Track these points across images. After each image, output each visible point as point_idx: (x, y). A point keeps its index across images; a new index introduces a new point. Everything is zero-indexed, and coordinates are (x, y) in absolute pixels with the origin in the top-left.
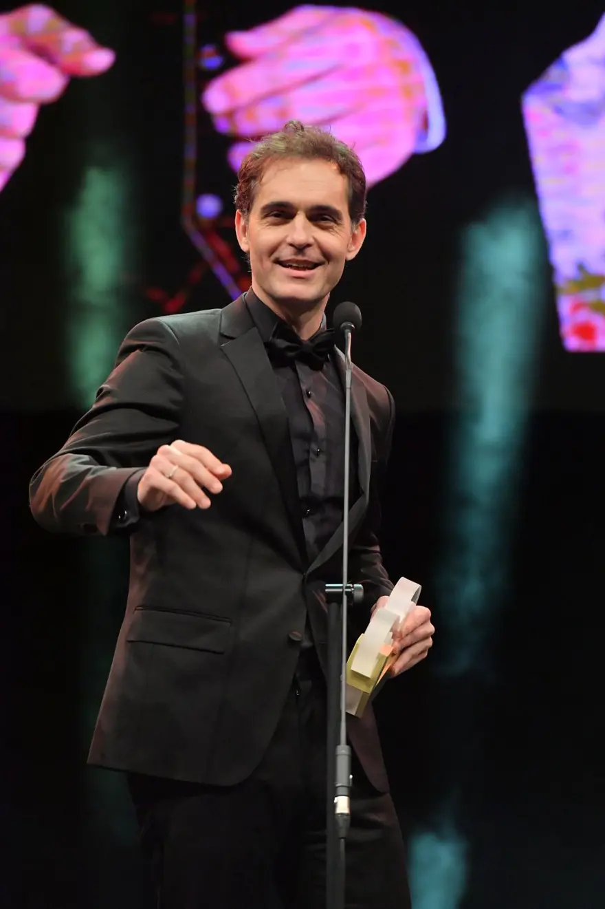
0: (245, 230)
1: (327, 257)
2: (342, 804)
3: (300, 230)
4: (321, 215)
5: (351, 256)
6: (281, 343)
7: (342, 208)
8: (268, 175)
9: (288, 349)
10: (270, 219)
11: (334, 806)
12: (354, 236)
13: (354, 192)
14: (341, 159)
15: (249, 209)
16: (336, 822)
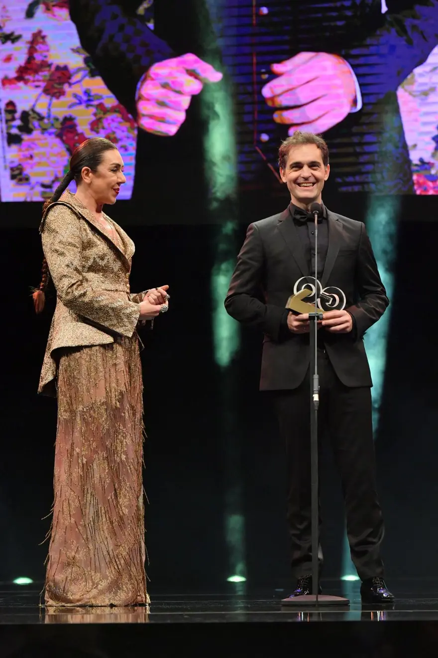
0: (284, 174)
1: (317, 180)
2: (316, 397)
3: (306, 172)
4: (313, 165)
5: (326, 179)
6: (298, 217)
7: (321, 161)
8: (291, 153)
9: (301, 218)
10: (294, 169)
11: (313, 398)
12: (326, 171)
13: (324, 155)
14: (318, 143)
15: (285, 167)
16: (314, 404)
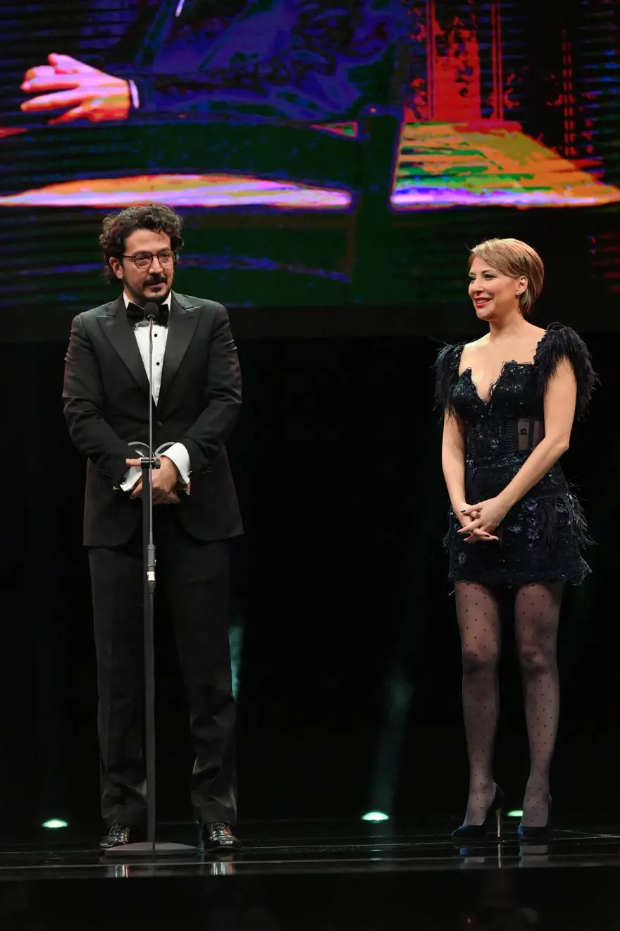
16: (149, 585)
